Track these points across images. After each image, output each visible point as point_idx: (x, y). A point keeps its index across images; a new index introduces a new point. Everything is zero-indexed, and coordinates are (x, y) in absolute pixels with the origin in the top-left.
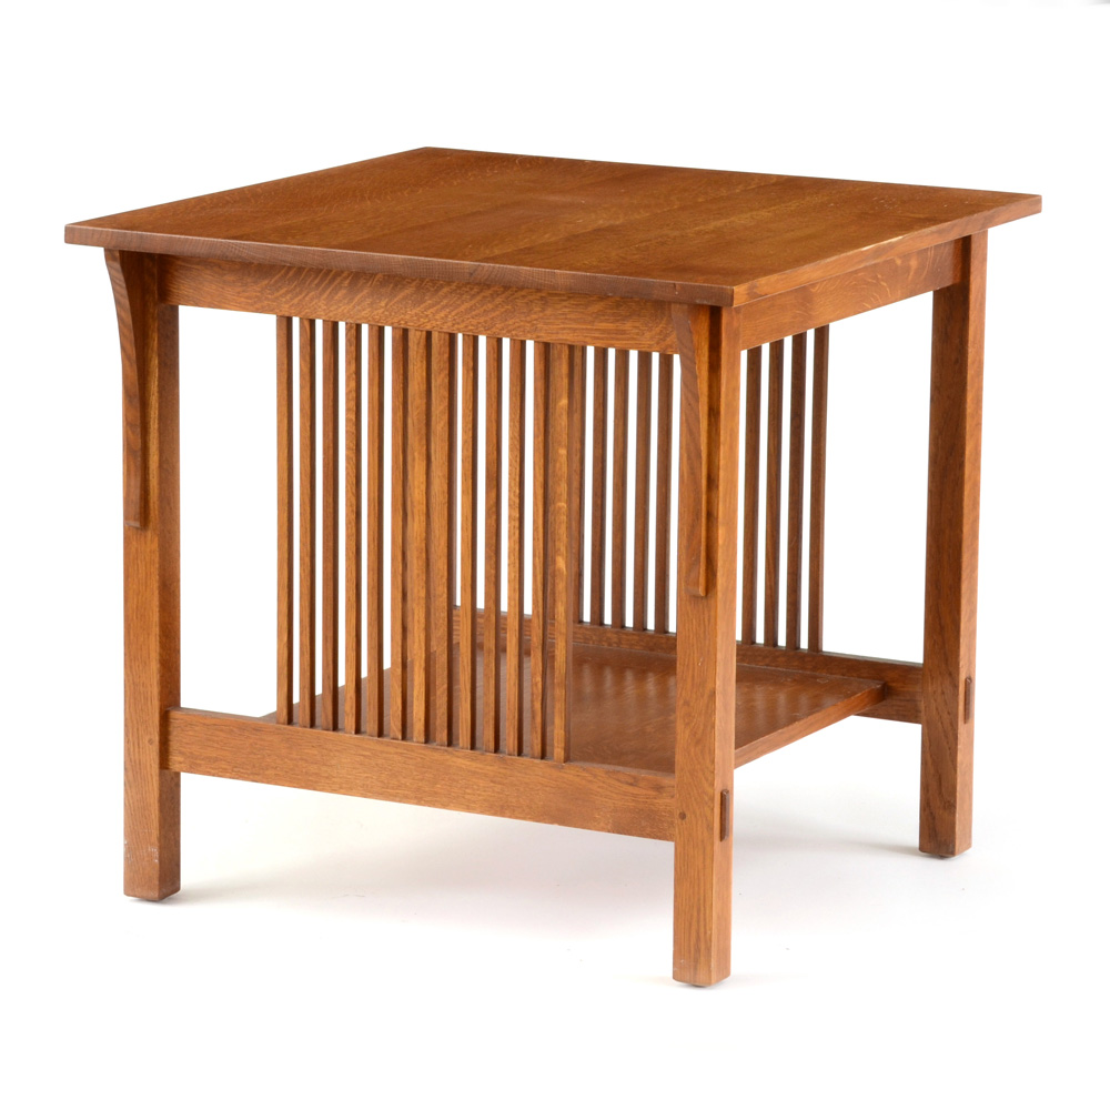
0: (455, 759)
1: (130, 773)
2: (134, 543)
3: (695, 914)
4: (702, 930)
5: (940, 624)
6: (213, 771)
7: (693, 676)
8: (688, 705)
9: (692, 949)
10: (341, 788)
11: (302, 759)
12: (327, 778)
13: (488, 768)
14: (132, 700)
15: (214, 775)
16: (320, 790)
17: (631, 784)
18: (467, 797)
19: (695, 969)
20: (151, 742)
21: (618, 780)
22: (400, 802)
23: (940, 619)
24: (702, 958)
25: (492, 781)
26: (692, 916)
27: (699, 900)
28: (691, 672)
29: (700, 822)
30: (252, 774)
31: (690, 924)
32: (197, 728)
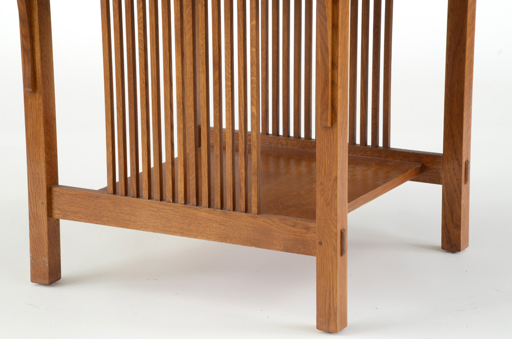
0: (200, 213)
1: (32, 220)
2: (30, 100)
3: (328, 295)
4: (332, 303)
5: (452, 134)
6: (75, 219)
7: (325, 169)
8: (323, 185)
9: (327, 313)
10: (141, 227)
11: (121, 212)
12: (134, 222)
13: (217, 217)
14: (32, 182)
15: (76, 220)
16: (131, 229)
17: (293, 226)
18: (207, 232)
19: (329, 324)
20: (42, 203)
21: (286, 224)
22: (172, 234)
23: (452, 131)
24: (332, 318)
25: (220, 224)
26: (326, 296)
27: (330, 288)
28: (324, 167)
29: (330, 247)
30: (95, 220)
31: (326, 300)
32: (66, 196)
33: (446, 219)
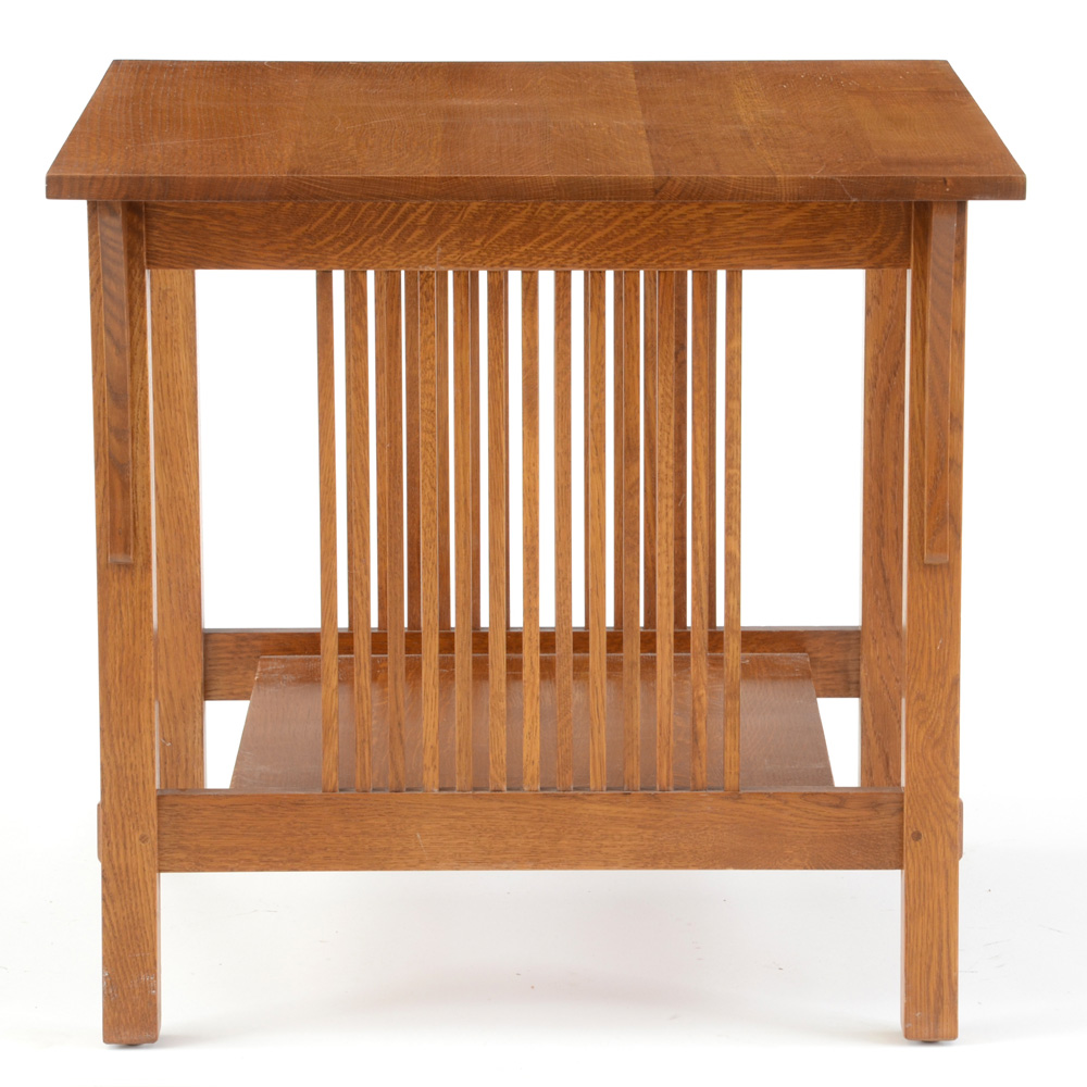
0: (585, 806)
1: (112, 884)
2: (116, 584)
3: (935, 953)
4: (945, 971)
5: (884, 577)
6: (230, 865)
7: (930, 665)
8: (924, 700)
9: (932, 998)
10: (422, 862)
11: (364, 833)
12: (401, 851)
13: (635, 810)
14: (114, 789)
15: (232, 870)
16: (391, 869)
17: (837, 806)
18: (604, 850)
19: (937, 1021)
20: (143, 839)
21: (818, 804)
22: (507, 869)
23: (884, 570)
24: (946, 1007)
25: (640, 827)
26: (931, 958)
27: (940, 935)
28: (926, 659)
29: (940, 842)
30: (289, 861)
31: (929, 967)
32: (205, 813)
33: (871, 775)
